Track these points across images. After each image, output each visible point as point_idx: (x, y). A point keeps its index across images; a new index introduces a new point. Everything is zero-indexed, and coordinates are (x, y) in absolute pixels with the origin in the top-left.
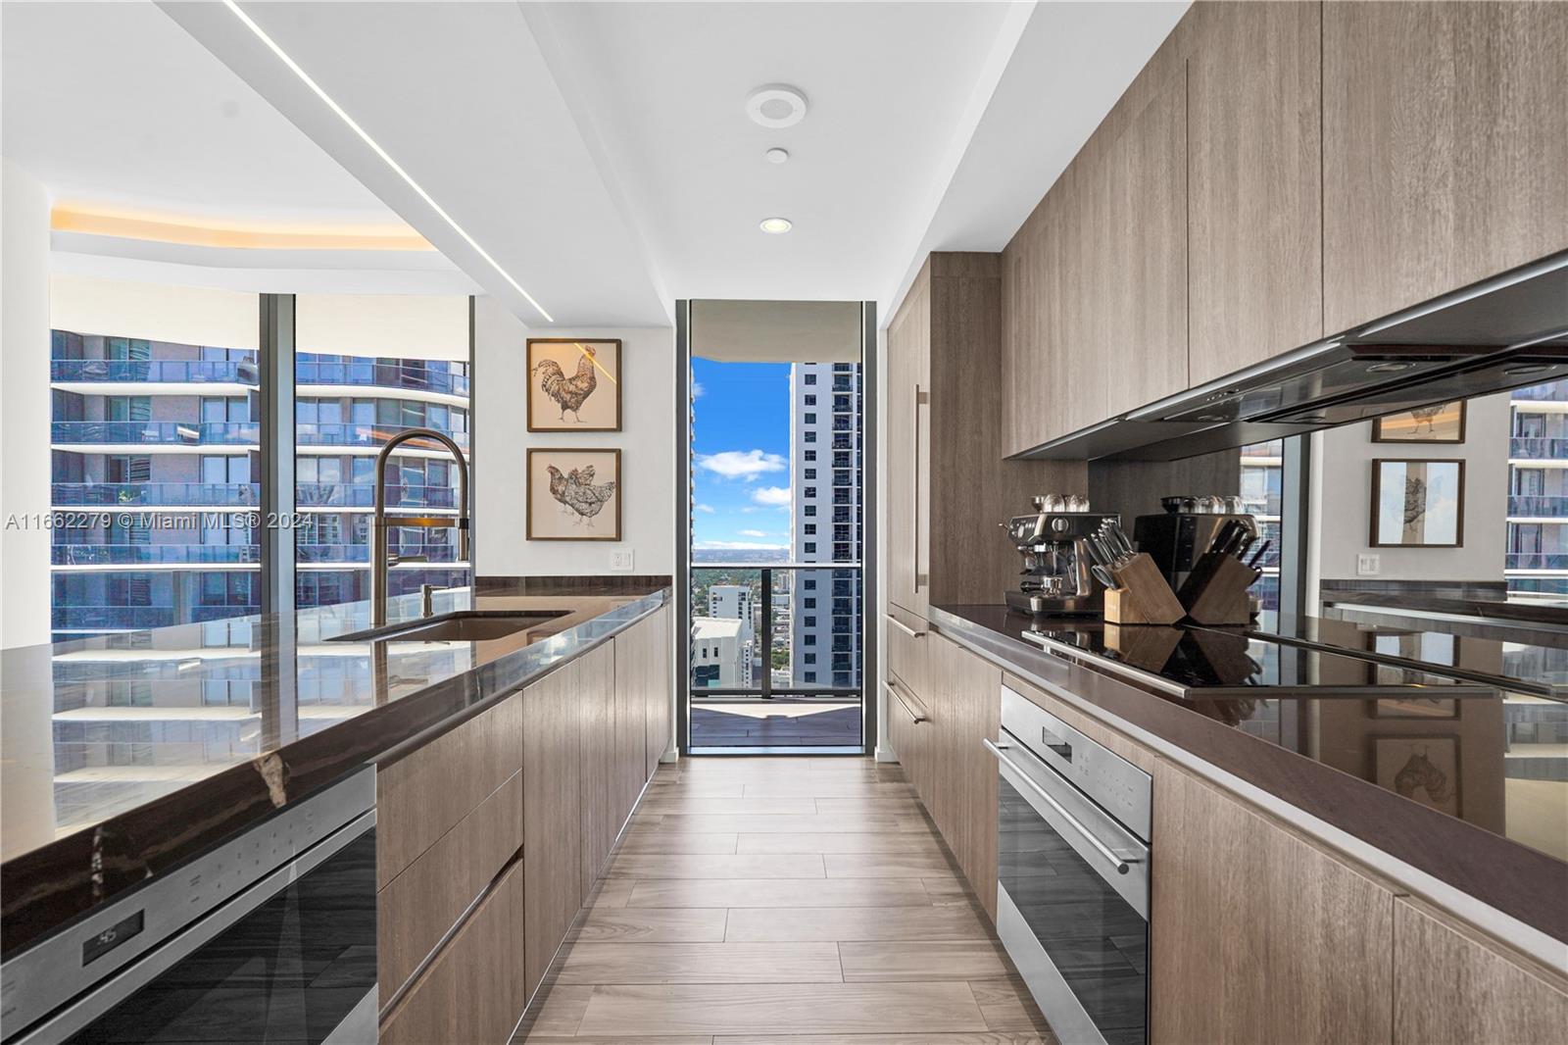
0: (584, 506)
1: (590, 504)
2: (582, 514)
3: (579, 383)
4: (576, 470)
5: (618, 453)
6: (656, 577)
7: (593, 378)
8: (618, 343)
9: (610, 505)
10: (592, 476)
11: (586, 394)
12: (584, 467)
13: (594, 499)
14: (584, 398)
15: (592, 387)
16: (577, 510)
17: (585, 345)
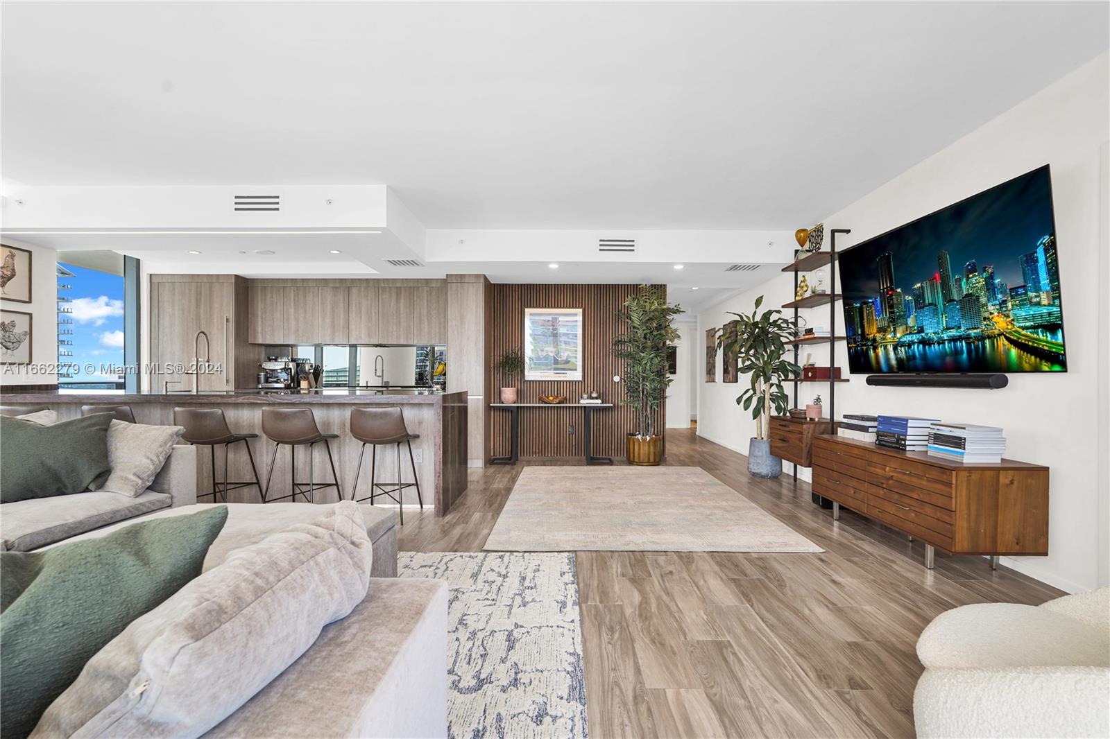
0: (8, 344)
1: (13, 343)
2: (8, 349)
3: (5, 271)
4: (4, 323)
5: (30, 315)
6: (51, 385)
7: (13, 270)
8: (30, 253)
9: (26, 343)
10: (14, 327)
11: (10, 279)
12: (9, 322)
13: (15, 340)
14: (9, 280)
15: (13, 275)
16: (5, 346)
17: (9, 249)
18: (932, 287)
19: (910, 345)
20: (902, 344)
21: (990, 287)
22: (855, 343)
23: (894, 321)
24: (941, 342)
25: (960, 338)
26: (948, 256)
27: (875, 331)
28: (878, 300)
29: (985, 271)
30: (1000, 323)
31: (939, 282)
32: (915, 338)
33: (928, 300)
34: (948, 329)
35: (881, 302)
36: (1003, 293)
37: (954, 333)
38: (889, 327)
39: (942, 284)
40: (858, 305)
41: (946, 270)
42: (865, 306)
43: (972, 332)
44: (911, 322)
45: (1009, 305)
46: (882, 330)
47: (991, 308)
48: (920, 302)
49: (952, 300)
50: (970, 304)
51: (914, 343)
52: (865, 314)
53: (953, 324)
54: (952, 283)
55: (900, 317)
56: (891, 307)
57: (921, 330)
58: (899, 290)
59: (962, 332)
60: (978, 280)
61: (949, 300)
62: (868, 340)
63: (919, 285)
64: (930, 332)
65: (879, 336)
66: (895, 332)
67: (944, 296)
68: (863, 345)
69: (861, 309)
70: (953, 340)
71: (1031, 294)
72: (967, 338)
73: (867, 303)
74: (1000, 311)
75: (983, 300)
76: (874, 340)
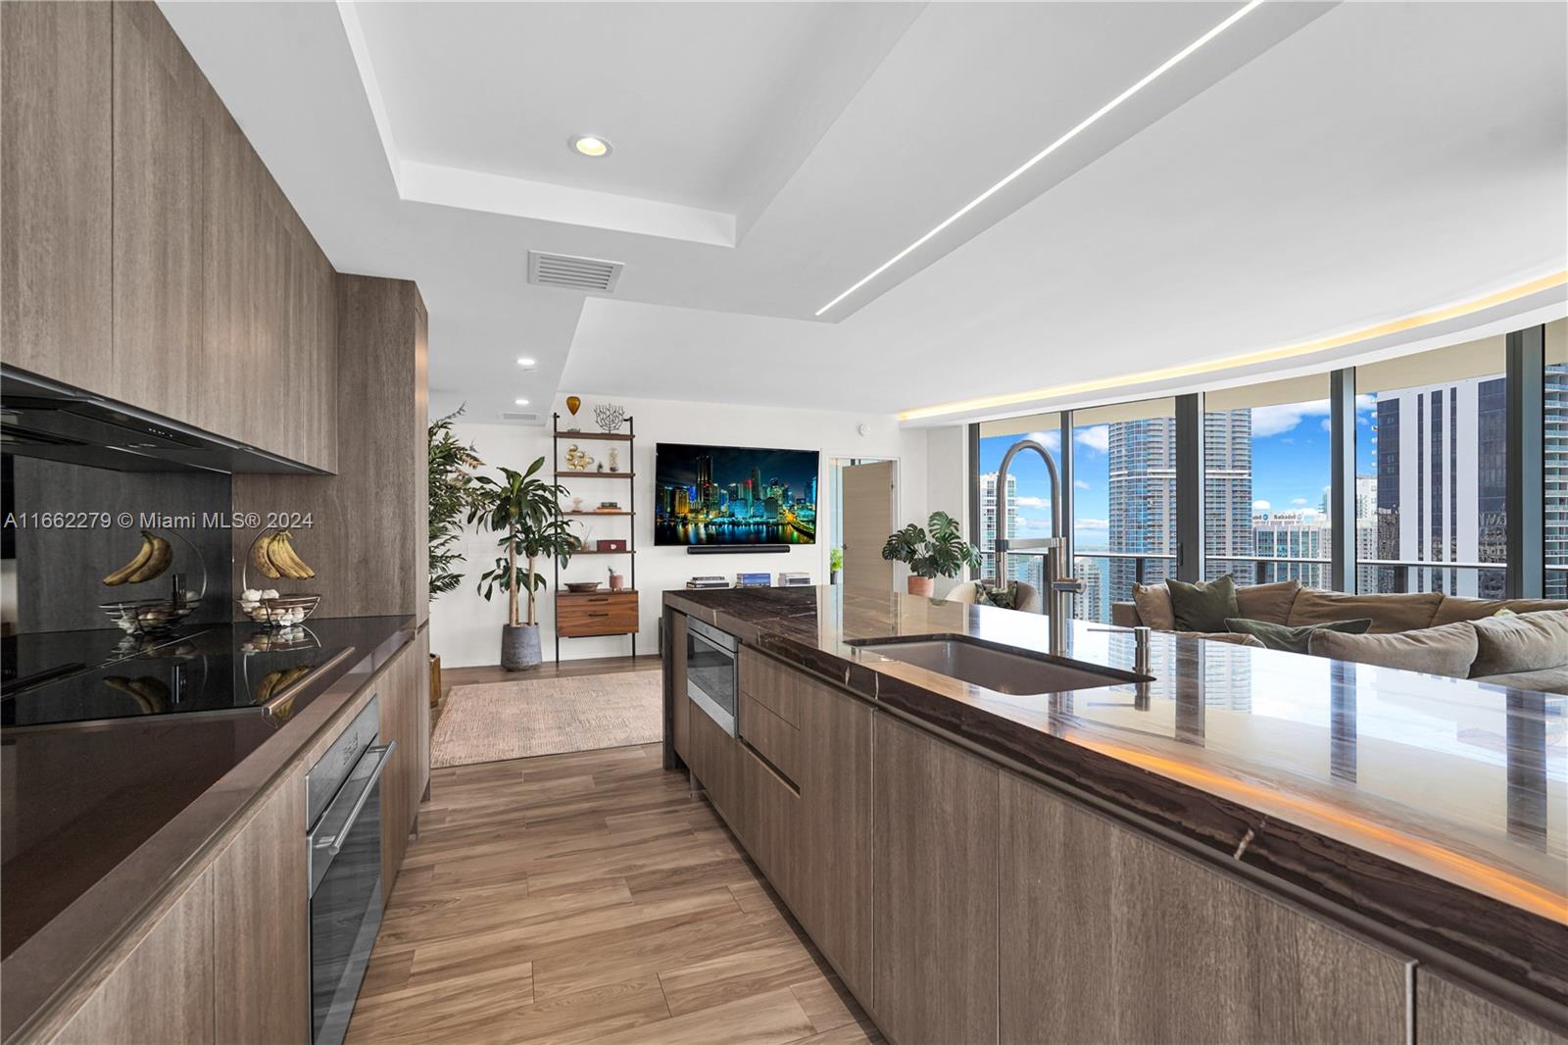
18: (745, 489)
19: (720, 525)
20: (714, 524)
21: (785, 495)
22: (662, 517)
23: (708, 506)
24: (748, 524)
25: (762, 523)
26: (759, 472)
27: (687, 511)
28: (694, 488)
29: (783, 485)
30: (789, 517)
31: (751, 486)
32: (726, 520)
33: (741, 494)
34: (754, 516)
35: (697, 489)
36: (793, 501)
37: (758, 519)
38: (702, 509)
39: (753, 488)
40: (670, 488)
41: (757, 479)
42: (678, 491)
43: (771, 521)
44: (723, 508)
45: (796, 508)
46: (696, 511)
47: (784, 508)
48: (733, 496)
49: (759, 499)
50: (771, 504)
51: (724, 523)
52: (677, 496)
53: (757, 514)
54: (760, 489)
55: (715, 504)
56: (707, 495)
57: (732, 515)
58: (716, 485)
59: (764, 519)
60: (778, 491)
61: (756, 498)
62: (678, 518)
63: (734, 485)
64: (739, 517)
65: (690, 516)
66: (708, 513)
67: (754, 496)
68: (670, 521)
69: (673, 494)
70: (758, 524)
71: (808, 504)
72: (767, 524)
73: (681, 489)
74: (790, 510)
75: (780, 502)
76: (685, 518)
